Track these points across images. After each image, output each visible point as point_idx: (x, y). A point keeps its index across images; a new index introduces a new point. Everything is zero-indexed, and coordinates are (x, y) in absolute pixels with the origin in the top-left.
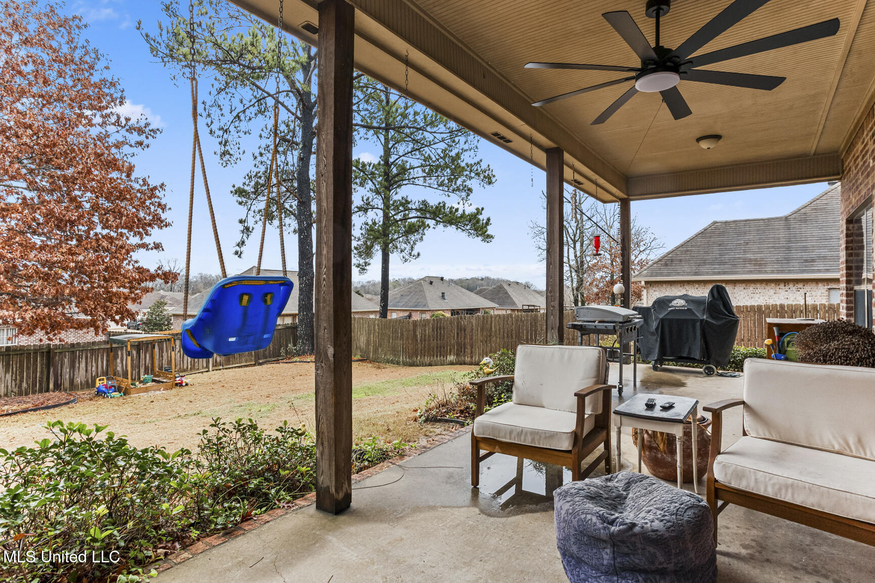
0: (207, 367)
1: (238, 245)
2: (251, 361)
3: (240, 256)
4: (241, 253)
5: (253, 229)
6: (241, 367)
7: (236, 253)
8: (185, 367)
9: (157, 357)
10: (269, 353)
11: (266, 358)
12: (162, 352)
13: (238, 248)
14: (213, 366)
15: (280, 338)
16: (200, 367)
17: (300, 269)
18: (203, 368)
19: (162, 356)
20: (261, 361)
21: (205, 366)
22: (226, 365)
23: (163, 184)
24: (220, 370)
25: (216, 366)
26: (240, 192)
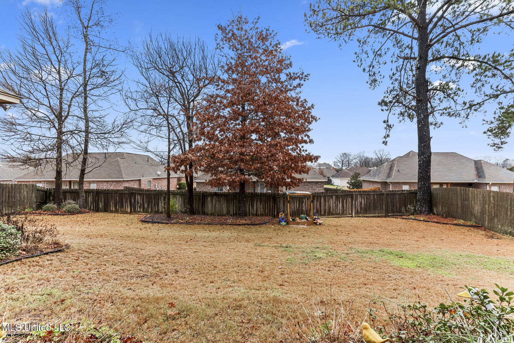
0: (352, 214)
1: (385, 137)
2: (383, 213)
3: (386, 144)
4: (386, 142)
5: (393, 125)
6: (375, 217)
7: (384, 142)
8: (338, 212)
9: (322, 205)
10: (396, 209)
11: (394, 213)
12: (326, 202)
13: (384, 139)
14: (356, 214)
15: (405, 199)
16: (348, 213)
17: (419, 150)
18: (349, 214)
19: (326, 204)
20: (390, 215)
21: (350, 213)
22: (365, 214)
23: (312, 105)
24: (360, 217)
25: (357, 214)
26: (383, 103)
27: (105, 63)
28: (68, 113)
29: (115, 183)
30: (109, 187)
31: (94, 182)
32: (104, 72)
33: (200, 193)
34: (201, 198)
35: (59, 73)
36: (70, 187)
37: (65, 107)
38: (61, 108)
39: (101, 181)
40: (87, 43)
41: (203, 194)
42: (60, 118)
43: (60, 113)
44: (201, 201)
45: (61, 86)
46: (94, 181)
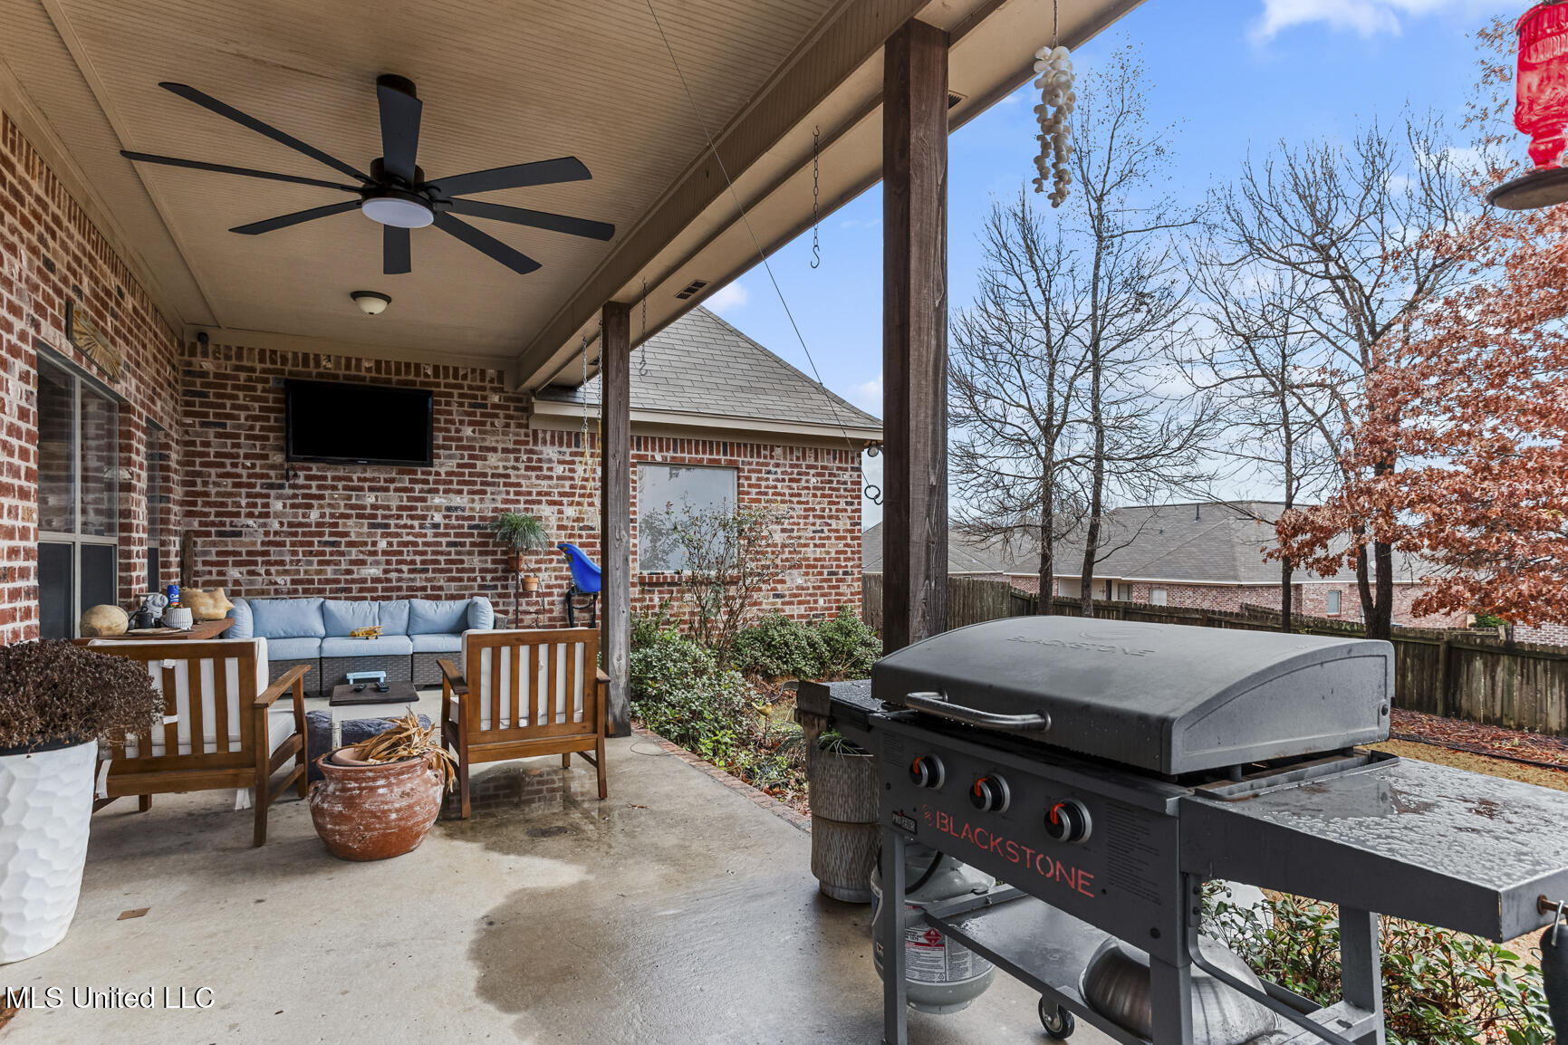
27: (1145, 272)
28: (1064, 417)
29: (1214, 592)
30: (1199, 601)
31: (1160, 586)
32: (1142, 295)
33: (1438, 639)
34: (1441, 657)
35: (1047, 327)
36: (1109, 597)
37: (1059, 401)
38: (1051, 405)
39: (1179, 585)
40: (1100, 238)
41: (1448, 643)
42: (1050, 431)
43: (1049, 420)
44: (1441, 666)
45: (1050, 355)
46: (1160, 584)
